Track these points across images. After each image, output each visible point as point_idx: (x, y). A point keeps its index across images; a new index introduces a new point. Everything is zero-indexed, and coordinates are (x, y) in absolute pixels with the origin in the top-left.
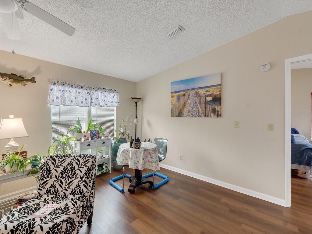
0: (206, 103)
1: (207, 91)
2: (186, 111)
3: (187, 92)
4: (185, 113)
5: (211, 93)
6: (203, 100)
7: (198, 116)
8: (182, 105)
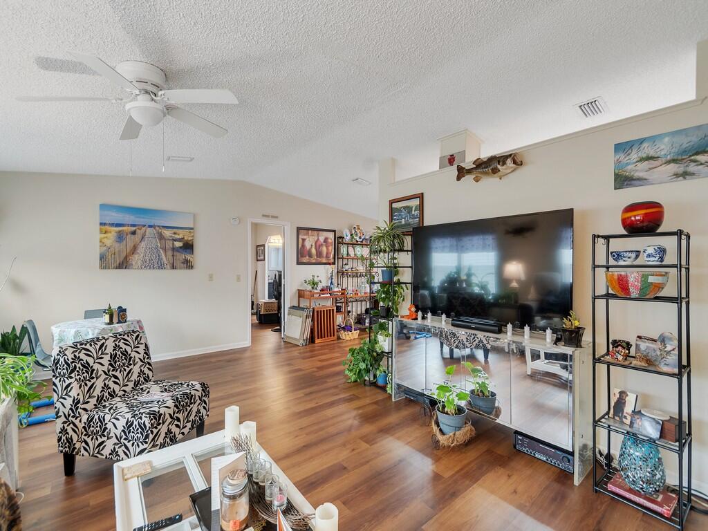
0: (174, 249)
1: (175, 233)
2: (136, 259)
3: (140, 229)
4: (136, 263)
5: (181, 236)
6: (169, 244)
7: (161, 267)
8: (128, 251)
